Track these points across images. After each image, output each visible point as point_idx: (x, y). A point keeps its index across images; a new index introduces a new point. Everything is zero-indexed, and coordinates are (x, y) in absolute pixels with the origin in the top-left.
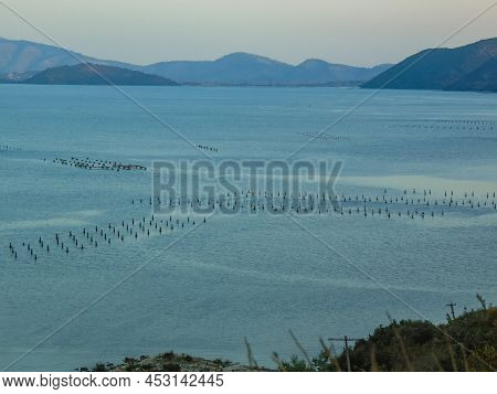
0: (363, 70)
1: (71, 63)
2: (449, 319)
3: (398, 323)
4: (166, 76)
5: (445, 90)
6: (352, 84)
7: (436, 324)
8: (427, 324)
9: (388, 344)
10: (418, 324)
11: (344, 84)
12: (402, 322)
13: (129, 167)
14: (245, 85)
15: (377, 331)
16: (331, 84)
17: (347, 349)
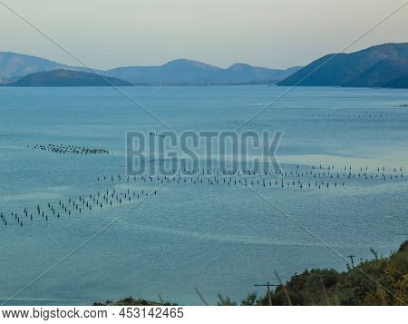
0: (279, 72)
1: (48, 69)
2: (348, 268)
3: (309, 271)
4: (123, 78)
5: (344, 86)
6: (270, 82)
7: (340, 272)
8: (333, 272)
9: (301, 288)
10: (325, 272)
11: (264, 83)
12: (312, 271)
13: (95, 151)
14: (185, 84)
15: (293, 278)
16: (253, 83)
17: (269, 293)
